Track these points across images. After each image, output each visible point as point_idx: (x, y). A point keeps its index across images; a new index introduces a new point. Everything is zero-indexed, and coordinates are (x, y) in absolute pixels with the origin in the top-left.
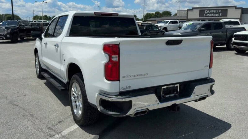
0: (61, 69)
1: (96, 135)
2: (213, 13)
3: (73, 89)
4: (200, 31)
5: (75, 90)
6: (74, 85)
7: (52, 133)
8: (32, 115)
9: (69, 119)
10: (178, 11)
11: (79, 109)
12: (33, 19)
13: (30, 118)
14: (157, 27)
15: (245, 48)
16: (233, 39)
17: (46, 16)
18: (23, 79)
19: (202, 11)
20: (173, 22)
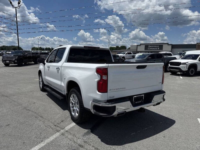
0: (62, 85)
1: (89, 130)
2: (154, 48)
3: (71, 98)
4: (148, 59)
5: (73, 99)
6: (72, 96)
7: (58, 129)
8: (42, 117)
9: (68, 119)
10: (131, 46)
11: (76, 112)
12: (32, 49)
13: (41, 119)
14: (118, 56)
15: (177, 70)
16: (169, 65)
17: (41, 48)
18: (31, 91)
19: (147, 46)
20: (128, 53)
